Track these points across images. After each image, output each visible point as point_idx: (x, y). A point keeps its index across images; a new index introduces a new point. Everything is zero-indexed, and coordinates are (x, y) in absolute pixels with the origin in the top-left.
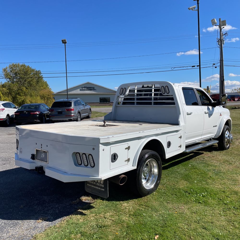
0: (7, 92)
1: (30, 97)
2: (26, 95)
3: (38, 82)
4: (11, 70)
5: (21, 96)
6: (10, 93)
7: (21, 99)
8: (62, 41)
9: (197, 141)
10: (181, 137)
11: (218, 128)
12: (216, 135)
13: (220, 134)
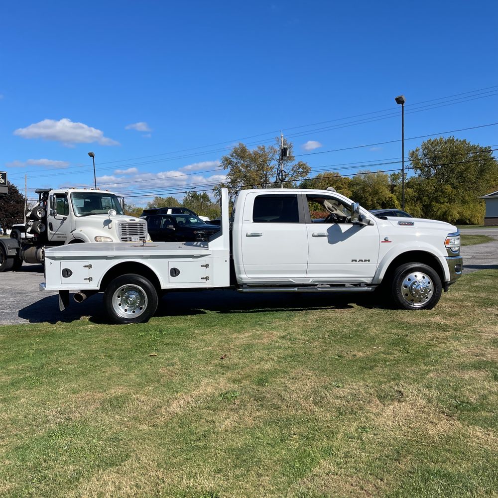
0: (415, 196)
1: (460, 204)
2: (451, 201)
3: (482, 172)
4: (426, 152)
5: (441, 203)
6: (419, 199)
7: (441, 208)
8: (396, 99)
9: (291, 280)
10: (207, 266)
11: (378, 264)
12: (374, 278)
13: (382, 276)
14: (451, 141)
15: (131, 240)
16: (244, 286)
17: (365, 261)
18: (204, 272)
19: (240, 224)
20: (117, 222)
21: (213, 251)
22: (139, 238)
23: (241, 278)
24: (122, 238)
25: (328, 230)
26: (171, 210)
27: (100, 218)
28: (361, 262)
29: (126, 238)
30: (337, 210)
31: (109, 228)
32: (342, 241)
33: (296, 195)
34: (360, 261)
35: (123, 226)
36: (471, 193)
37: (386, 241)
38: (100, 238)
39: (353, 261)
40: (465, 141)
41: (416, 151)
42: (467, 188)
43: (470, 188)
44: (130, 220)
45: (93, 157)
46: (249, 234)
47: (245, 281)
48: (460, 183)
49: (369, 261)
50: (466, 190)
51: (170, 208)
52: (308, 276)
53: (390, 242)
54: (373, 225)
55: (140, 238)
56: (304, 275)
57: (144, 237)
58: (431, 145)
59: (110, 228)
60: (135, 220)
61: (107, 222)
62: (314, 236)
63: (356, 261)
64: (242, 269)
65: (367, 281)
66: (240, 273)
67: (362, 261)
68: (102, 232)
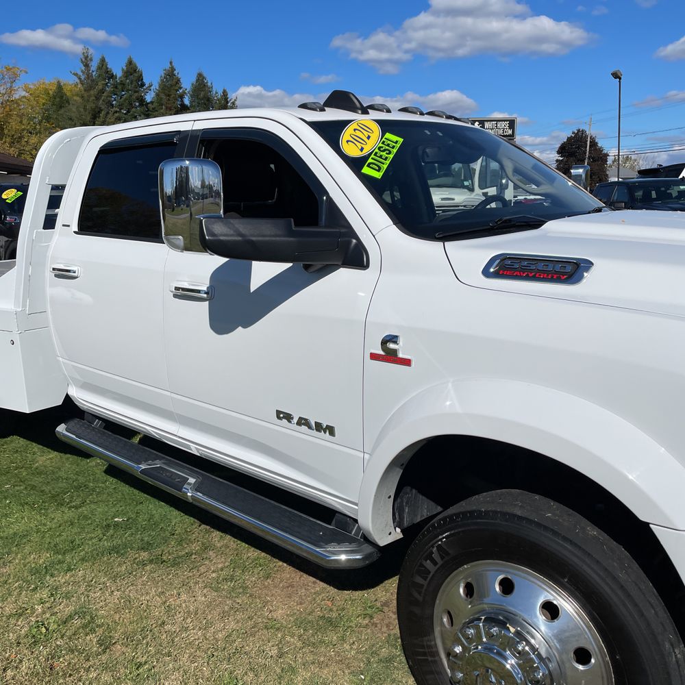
9: (153, 433)
11: (367, 457)
17: (319, 427)
28: (305, 428)
32: (245, 326)
37: (389, 354)
49: (331, 430)
52: (183, 432)
53: (407, 362)
56: (174, 428)
63: (288, 417)
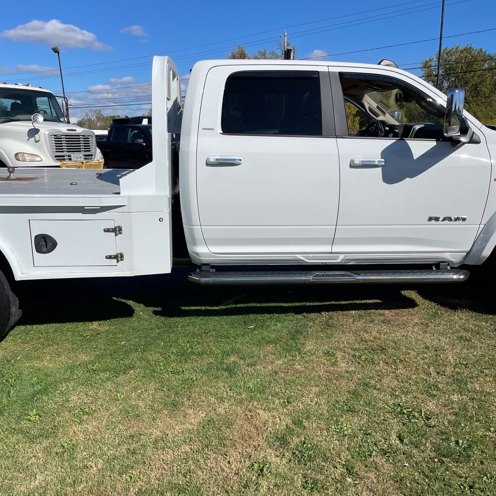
9: (300, 257)
10: (117, 231)
11: (482, 226)
12: (468, 253)
13: (487, 252)
14: (468, 50)
15: (70, 159)
16: (203, 268)
17: (457, 219)
18: (113, 244)
19: (193, 138)
20: (47, 132)
21: (129, 197)
22: (83, 157)
23: (197, 254)
24: (56, 156)
25: (385, 153)
26: (147, 119)
27: (22, 127)
28: (446, 222)
29: (64, 156)
30: (384, 114)
31: (36, 142)
33: (318, 72)
34: (444, 219)
35: (57, 139)
36: (484, 109)
38: (23, 156)
39: (430, 219)
40: (481, 50)
41: (430, 60)
42: (480, 103)
43: (482, 103)
44: (68, 130)
45: (59, 53)
46: (212, 160)
47: (205, 259)
48: (473, 97)
49: (464, 220)
50: (478, 104)
51: (146, 118)
52: (336, 249)
54: (478, 142)
55: (85, 156)
56: (327, 248)
57: (92, 155)
58: (447, 54)
59: (38, 141)
60: (75, 130)
61: (33, 132)
62: (353, 166)
63: (437, 219)
64: (198, 235)
65: (452, 260)
66: (195, 244)
67: (450, 219)
68: (26, 147)
